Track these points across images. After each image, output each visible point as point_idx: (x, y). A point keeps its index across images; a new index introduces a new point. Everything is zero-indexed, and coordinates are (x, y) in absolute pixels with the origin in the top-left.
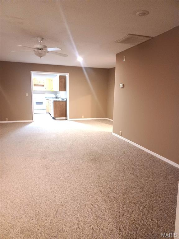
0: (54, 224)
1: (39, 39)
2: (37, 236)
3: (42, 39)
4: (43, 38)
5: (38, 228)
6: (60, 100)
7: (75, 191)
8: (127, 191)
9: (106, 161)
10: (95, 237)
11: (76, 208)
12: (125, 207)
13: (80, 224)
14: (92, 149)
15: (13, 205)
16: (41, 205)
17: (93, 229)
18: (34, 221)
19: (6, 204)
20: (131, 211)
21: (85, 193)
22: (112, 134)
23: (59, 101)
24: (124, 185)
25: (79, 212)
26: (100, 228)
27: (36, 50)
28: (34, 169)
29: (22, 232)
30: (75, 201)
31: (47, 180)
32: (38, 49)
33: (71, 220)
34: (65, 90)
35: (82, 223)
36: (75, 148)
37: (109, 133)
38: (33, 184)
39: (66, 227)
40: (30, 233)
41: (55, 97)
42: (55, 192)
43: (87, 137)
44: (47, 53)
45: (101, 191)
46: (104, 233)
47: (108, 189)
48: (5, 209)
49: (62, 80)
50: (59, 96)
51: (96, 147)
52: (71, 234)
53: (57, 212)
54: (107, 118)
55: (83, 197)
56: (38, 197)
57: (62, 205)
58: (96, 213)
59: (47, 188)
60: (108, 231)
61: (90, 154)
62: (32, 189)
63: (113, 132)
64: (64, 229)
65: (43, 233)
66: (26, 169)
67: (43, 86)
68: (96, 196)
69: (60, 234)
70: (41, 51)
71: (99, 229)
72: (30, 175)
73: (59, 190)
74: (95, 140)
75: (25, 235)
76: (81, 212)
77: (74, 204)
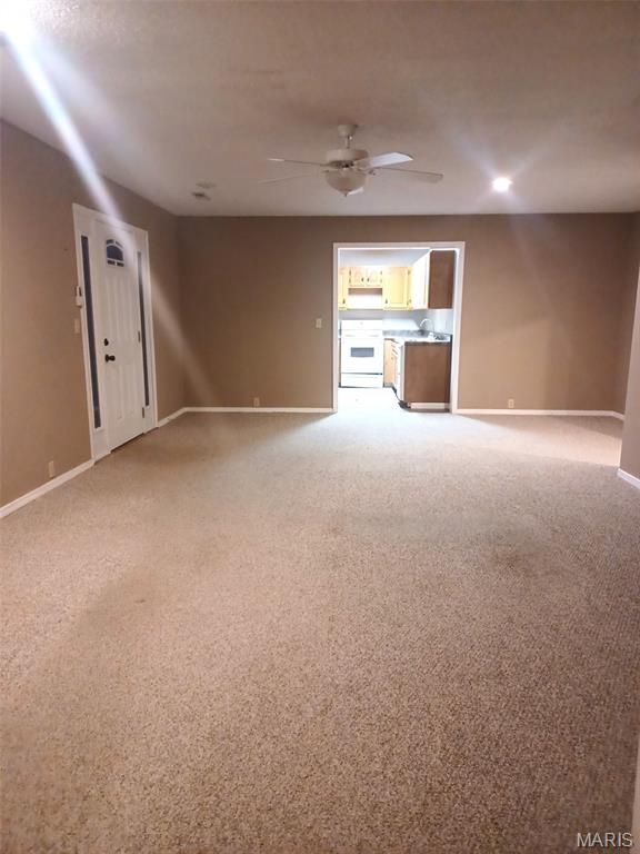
0: (309, 742)
1: (343, 130)
2: (250, 760)
3: (354, 128)
4: (356, 126)
5: (259, 740)
6: (430, 339)
7: (406, 655)
8: (608, 693)
9: (557, 573)
10: (432, 818)
11: (394, 710)
12: (580, 748)
13: (391, 764)
14: (512, 521)
15: (208, 656)
16: (287, 675)
17: (430, 791)
18: (254, 716)
19: (190, 650)
20: (601, 769)
21: (438, 668)
22: (619, 474)
23: (425, 344)
24: (603, 671)
25: (399, 725)
26: (457, 796)
27: (331, 169)
28: (296, 560)
29: (212, 737)
30: (397, 687)
31: (324, 602)
32: (338, 164)
33: (364, 744)
34: (449, 305)
35: (397, 762)
36: (450, 512)
37: (603, 469)
38: (280, 606)
39: (343, 758)
40: (233, 746)
41: (417, 329)
42: (341, 643)
43: (510, 478)
44: (369, 177)
45: (501, 673)
46: (469, 816)
47: (531, 672)
48: (187, 662)
49: (441, 270)
50: (429, 328)
51: (531, 518)
52: (353, 785)
53: (328, 708)
54: (612, 413)
55: (429, 681)
56: (284, 649)
57: (350, 690)
58: (461, 742)
59: (319, 626)
60: (486, 812)
61: (500, 538)
62: (275, 620)
63: (623, 466)
64: (336, 762)
65: (268, 757)
66: (272, 559)
67: (379, 291)
68: (475, 687)
69: (319, 774)
70: (347, 172)
71: (452, 796)
72: (279, 579)
73: (353, 641)
74: (537, 493)
75: (220, 749)
76: (405, 724)
77: (391, 695)
